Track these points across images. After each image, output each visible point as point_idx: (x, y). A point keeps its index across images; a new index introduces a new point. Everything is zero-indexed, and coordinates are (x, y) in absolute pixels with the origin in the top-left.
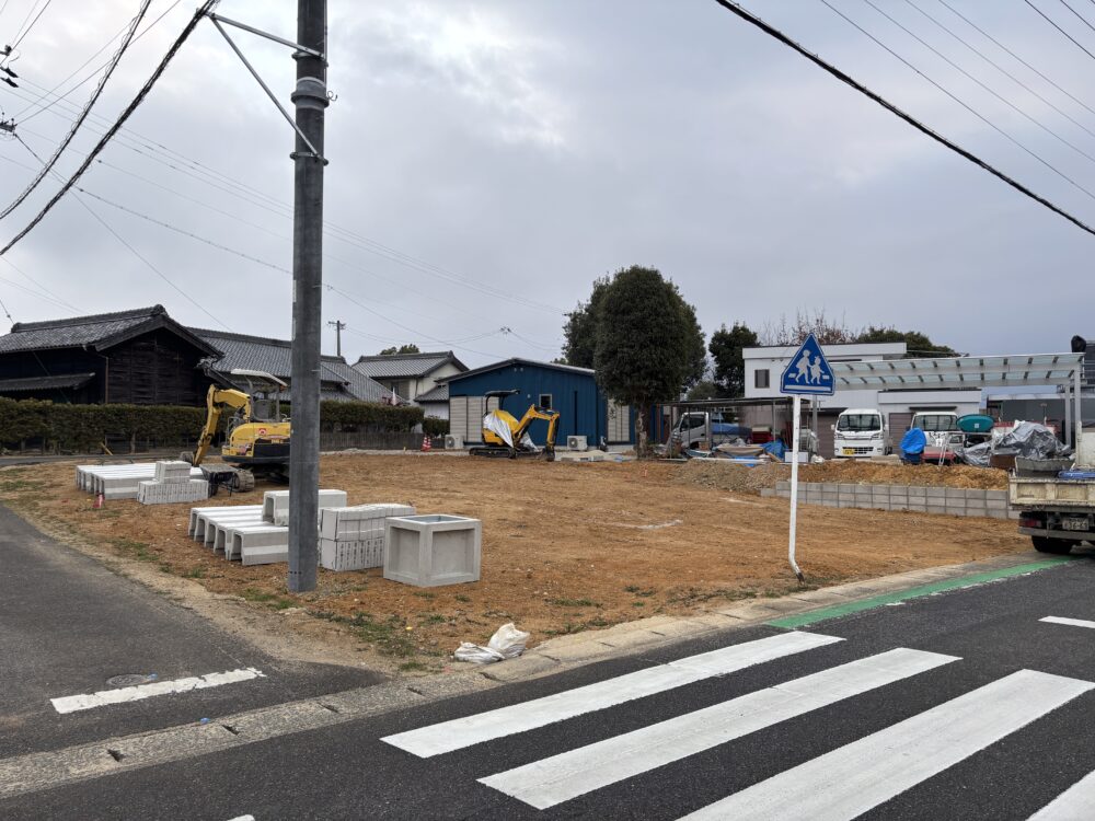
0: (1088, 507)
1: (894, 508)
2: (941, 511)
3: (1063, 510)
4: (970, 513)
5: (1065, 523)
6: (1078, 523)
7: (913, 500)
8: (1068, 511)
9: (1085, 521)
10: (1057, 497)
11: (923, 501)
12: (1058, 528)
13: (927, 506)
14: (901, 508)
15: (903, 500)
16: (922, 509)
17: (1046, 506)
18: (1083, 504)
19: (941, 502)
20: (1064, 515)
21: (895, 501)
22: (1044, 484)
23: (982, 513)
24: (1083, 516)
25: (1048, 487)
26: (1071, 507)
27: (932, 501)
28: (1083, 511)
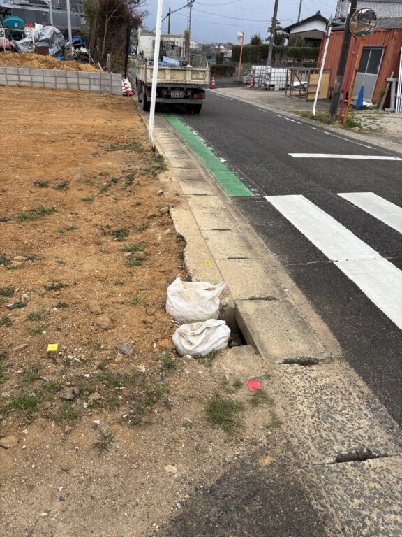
0: (186, 84)
1: (10, 83)
2: (41, 85)
3: (173, 86)
4: (59, 86)
5: (172, 94)
6: (178, 94)
7: (22, 78)
8: (176, 86)
9: (182, 93)
10: (171, 78)
11: (28, 78)
12: (168, 97)
13: (32, 82)
14: (15, 83)
15: (15, 78)
16: (28, 84)
17: (165, 84)
18: (184, 82)
19: (40, 79)
20: (173, 89)
21: (11, 79)
22: (164, 69)
23: (64, 86)
24: (181, 89)
25: (167, 71)
26: (177, 84)
27: (35, 79)
28: (182, 86)
